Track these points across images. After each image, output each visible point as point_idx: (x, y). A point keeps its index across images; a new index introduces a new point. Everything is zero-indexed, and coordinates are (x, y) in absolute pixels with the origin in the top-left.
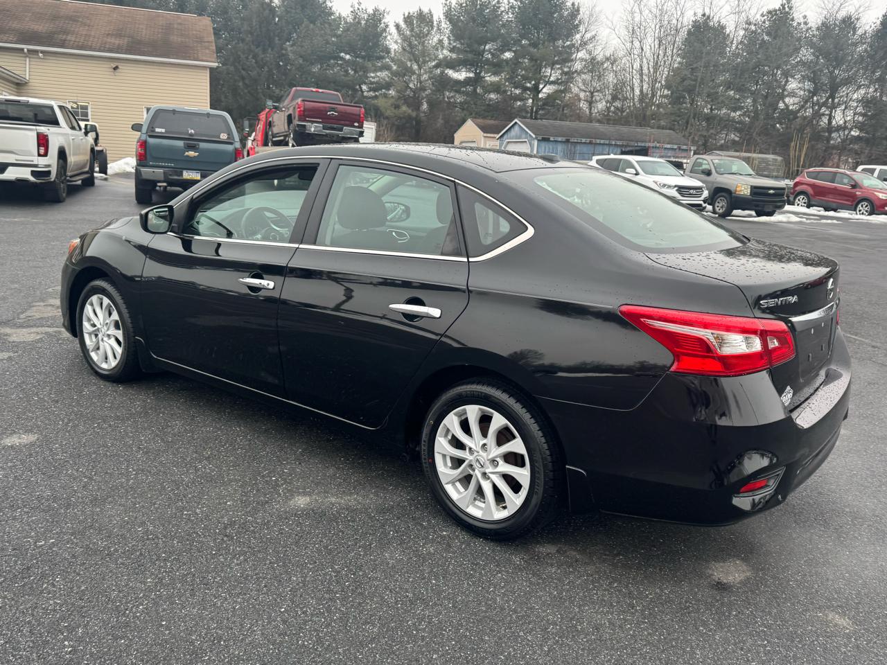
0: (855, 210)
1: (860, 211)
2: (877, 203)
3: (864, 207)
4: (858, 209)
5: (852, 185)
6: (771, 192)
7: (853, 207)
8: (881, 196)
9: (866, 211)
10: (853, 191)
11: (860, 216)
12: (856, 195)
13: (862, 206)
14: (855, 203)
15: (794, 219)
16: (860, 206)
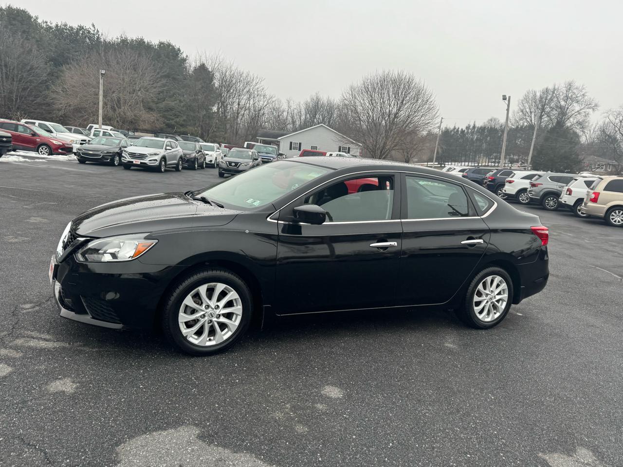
0: (38, 151)
1: (41, 152)
2: (53, 147)
3: (43, 149)
4: (40, 151)
5: (32, 134)
6: (5, 139)
7: (36, 149)
8: (54, 142)
9: (46, 152)
10: (34, 138)
11: (43, 155)
12: (36, 141)
13: (42, 149)
14: (37, 147)
15: (22, 159)
16: (41, 148)
